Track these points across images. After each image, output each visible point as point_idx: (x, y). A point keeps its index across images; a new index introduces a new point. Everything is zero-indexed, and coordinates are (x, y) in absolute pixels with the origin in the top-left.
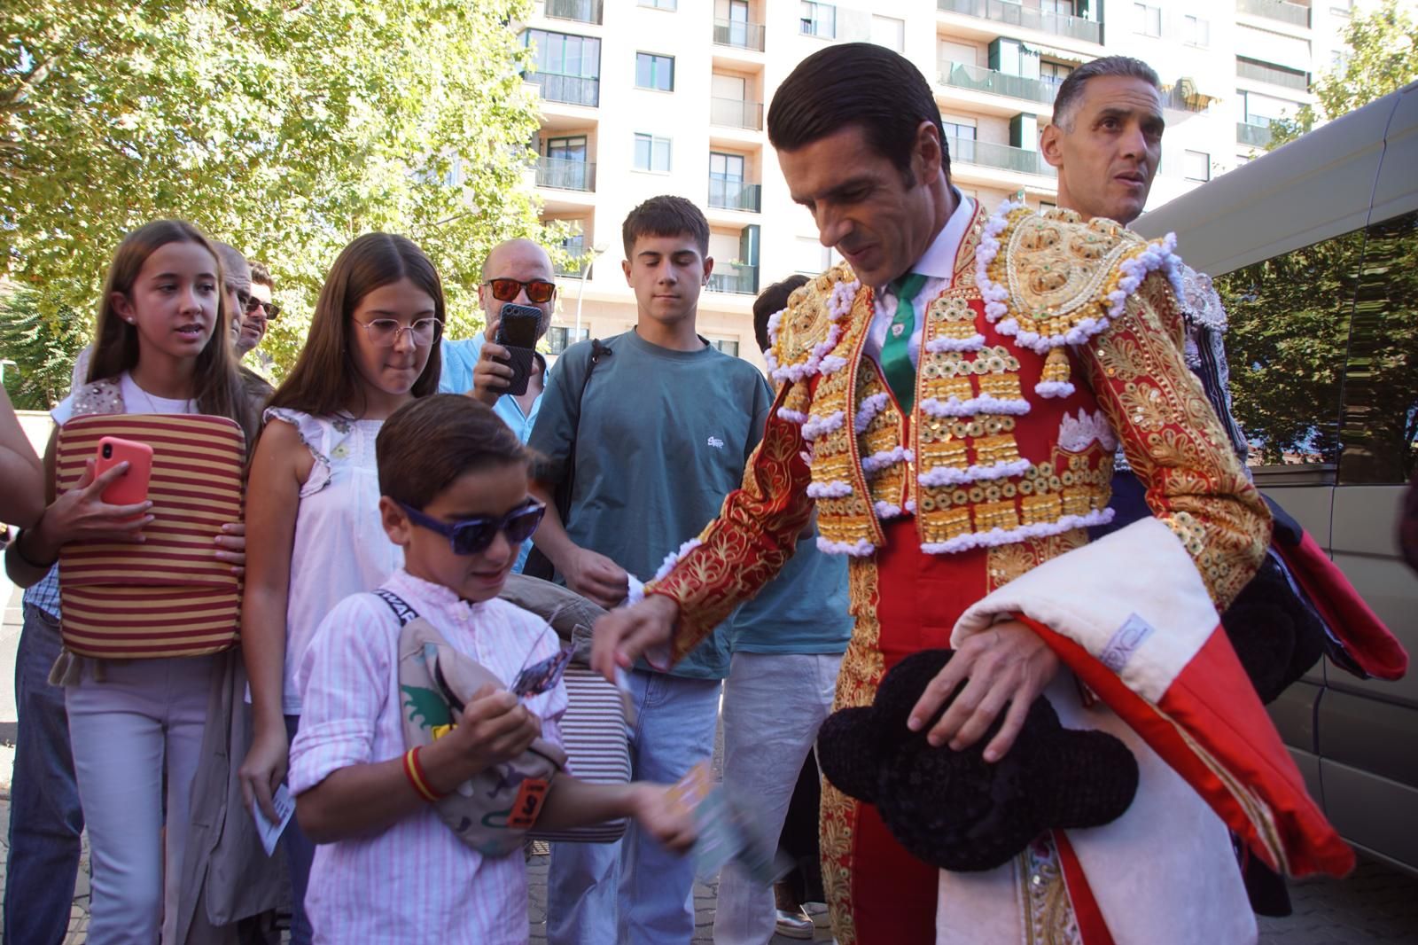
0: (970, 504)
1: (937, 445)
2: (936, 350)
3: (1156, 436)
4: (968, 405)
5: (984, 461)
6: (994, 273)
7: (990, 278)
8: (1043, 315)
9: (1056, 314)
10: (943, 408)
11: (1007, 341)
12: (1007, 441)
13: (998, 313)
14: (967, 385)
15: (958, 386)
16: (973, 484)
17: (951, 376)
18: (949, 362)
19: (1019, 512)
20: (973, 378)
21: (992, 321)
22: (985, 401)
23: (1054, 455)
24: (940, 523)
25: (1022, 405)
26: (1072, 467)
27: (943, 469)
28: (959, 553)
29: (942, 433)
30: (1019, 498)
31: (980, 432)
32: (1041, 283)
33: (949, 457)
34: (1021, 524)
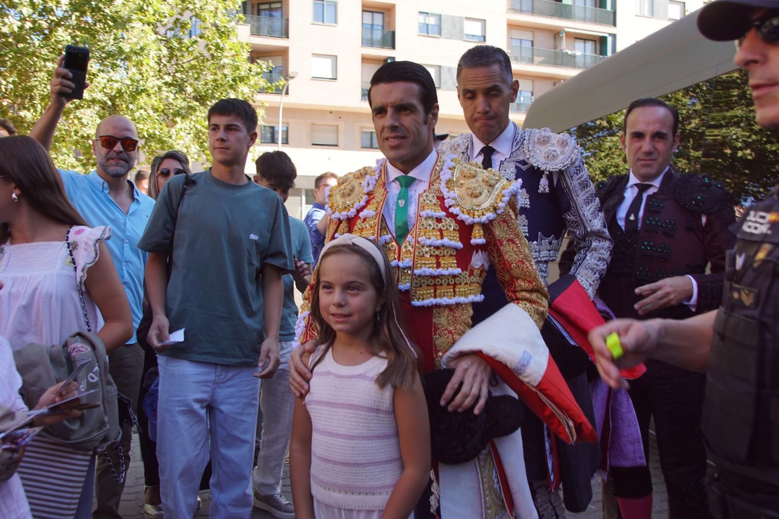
0: (435, 286)
1: (423, 258)
2: (425, 216)
3: (515, 265)
4: (439, 242)
5: (443, 268)
6: (449, 186)
7: (447, 187)
8: (472, 208)
9: (477, 209)
10: (428, 242)
11: (454, 216)
12: (453, 260)
13: (450, 204)
14: (439, 233)
15: (435, 233)
16: (438, 277)
17: (431, 228)
18: (430, 222)
19: (454, 291)
20: (441, 230)
21: (447, 207)
22: (446, 241)
23: (469, 268)
24: (422, 292)
25: (460, 245)
26: (475, 275)
27: (426, 269)
28: (428, 307)
29: (426, 252)
30: (455, 285)
31: (442, 255)
32: (472, 194)
33: (429, 264)
34: (454, 297)
